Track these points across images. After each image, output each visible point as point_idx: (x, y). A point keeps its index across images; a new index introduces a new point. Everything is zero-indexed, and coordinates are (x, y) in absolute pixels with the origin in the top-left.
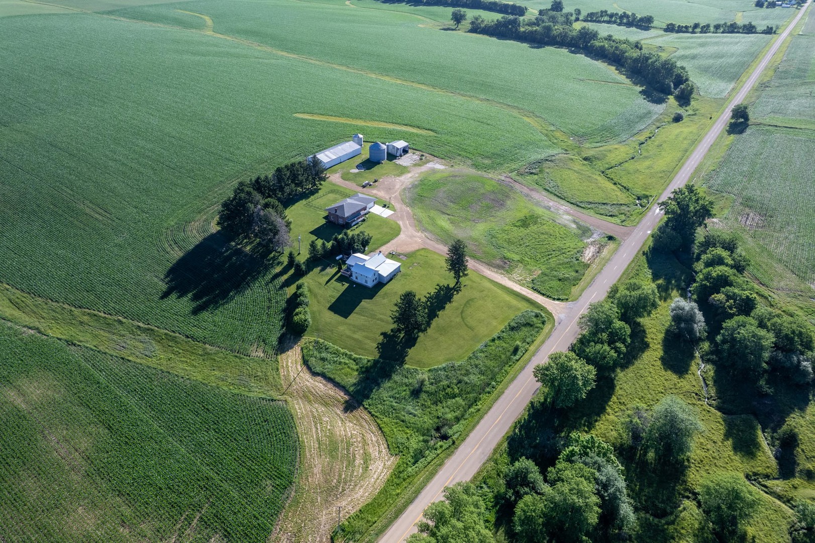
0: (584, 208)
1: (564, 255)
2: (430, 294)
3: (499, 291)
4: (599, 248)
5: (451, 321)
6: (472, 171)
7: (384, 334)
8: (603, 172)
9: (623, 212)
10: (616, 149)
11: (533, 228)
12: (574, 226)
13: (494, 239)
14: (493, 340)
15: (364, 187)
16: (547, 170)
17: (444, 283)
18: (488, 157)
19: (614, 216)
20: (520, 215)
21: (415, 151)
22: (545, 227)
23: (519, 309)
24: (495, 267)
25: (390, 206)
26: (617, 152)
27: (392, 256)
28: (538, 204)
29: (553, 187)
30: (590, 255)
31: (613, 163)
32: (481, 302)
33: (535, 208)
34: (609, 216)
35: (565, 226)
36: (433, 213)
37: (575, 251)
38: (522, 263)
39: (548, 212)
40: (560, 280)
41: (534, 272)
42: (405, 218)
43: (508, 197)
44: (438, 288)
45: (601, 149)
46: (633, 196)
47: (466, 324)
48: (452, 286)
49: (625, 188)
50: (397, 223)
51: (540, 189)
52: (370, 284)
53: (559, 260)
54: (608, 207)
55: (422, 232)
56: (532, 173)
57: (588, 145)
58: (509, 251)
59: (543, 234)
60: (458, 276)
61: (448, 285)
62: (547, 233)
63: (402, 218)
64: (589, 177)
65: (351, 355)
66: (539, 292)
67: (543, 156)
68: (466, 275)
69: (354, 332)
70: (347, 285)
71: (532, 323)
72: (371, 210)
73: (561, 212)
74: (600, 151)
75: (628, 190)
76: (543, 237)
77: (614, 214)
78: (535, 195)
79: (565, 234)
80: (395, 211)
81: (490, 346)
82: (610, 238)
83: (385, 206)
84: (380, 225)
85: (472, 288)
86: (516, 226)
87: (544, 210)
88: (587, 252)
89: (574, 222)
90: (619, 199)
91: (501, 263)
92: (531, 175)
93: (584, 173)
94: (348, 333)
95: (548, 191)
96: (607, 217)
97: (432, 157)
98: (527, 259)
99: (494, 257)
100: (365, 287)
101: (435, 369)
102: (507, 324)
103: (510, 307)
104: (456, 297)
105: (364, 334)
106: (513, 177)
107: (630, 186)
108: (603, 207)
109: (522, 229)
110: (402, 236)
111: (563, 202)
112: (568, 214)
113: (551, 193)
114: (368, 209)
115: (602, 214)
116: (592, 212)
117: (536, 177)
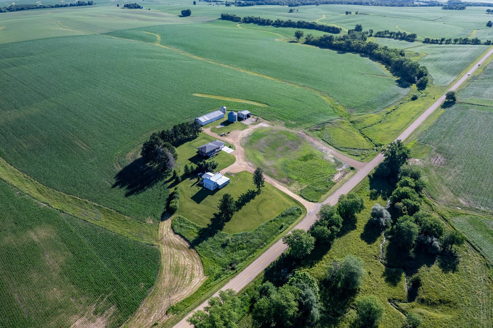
0: (342, 151)
1: (323, 177)
2: (243, 194)
3: (281, 195)
4: (344, 174)
5: (251, 210)
6: (284, 128)
7: (215, 214)
8: (360, 130)
9: (364, 153)
10: (371, 116)
11: (310, 161)
12: (333, 161)
13: (286, 167)
14: (271, 221)
15: (221, 136)
16: (327, 129)
17: (252, 189)
18: (295, 120)
19: (358, 156)
20: (304, 154)
21: (254, 116)
22: (316, 161)
23: (289, 206)
24: (282, 183)
25: (233, 147)
26: (371, 118)
27: (227, 175)
28: (316, 148)
29: (327, 138)
30: (338, 177)
31: (368, 124)
32: (269, 201)
33: (314, 150)
34: (355, 156)
35: (328, 161)
36: (255, 152)
37: (330, 175)
38: (298, 181)
39: (321, 153)
40: (316, 191)
41: (303, 186)
42: (240, 154)
43: (300, 143)
44: (248, 191)
45: (363, 116)
46: (373, 144)
47: (259, 213)
48: (256, 191)
49: (370, 140)
50: (234, 157)
51: (320, 139)
52: (212, 189)
53: (319, 180)
54: (356, 151)
55: (247, 162)
56: (317, 130)
57: (355, 114)
58: (292, 174)
59: (314, 165)
60: (258, 186)
61: (254, 190)
62: (316, 165)
63: (238, 154)
64: (351, 133)
65: (196, 225)
66: (303, 197)
67: (326, 120)
68: (263, 186)
69: (200, 214)
70: (201, 188)
71: (294, 214)
72: (223, 149)
73: (328, 153)
74: (361, 118)
75: (371, 141)
76: (313, 167)
77: (358, 155)
78: (316, 143)
79: (327, 165)
80: (235, 150)
81: (268, 224)
82: (352, 168)
83: (230, 147)
84: (225, 157)
85: (266, 193)
86: (300, 160)
87: (318, 151)
88: (336, 176)
89: (334, 159)
90: (364, 146)
91: (286, 181)
92: (316, 131)
93: (348, 130)
94: (196, 214)
95: (324, 140)
96: (354, 157)
97: (263, 120)
98: (301, 179)
99: (283, 177)
100: (210, 190)
101: (236, 234)
102: (280, 213)
103: (284, 204)
104: (257, 197)
105: (205, 214)
106: (306, 132)
107: (373, 138)
108: (354, 150)
109: (303, 162)
110: (235, 164)
111: (331, 147)
112: (332, 154)
113: (326, 142)
114: (220, 149)
115: (352, 155)
116: (346, 154)
117: (319, 132)
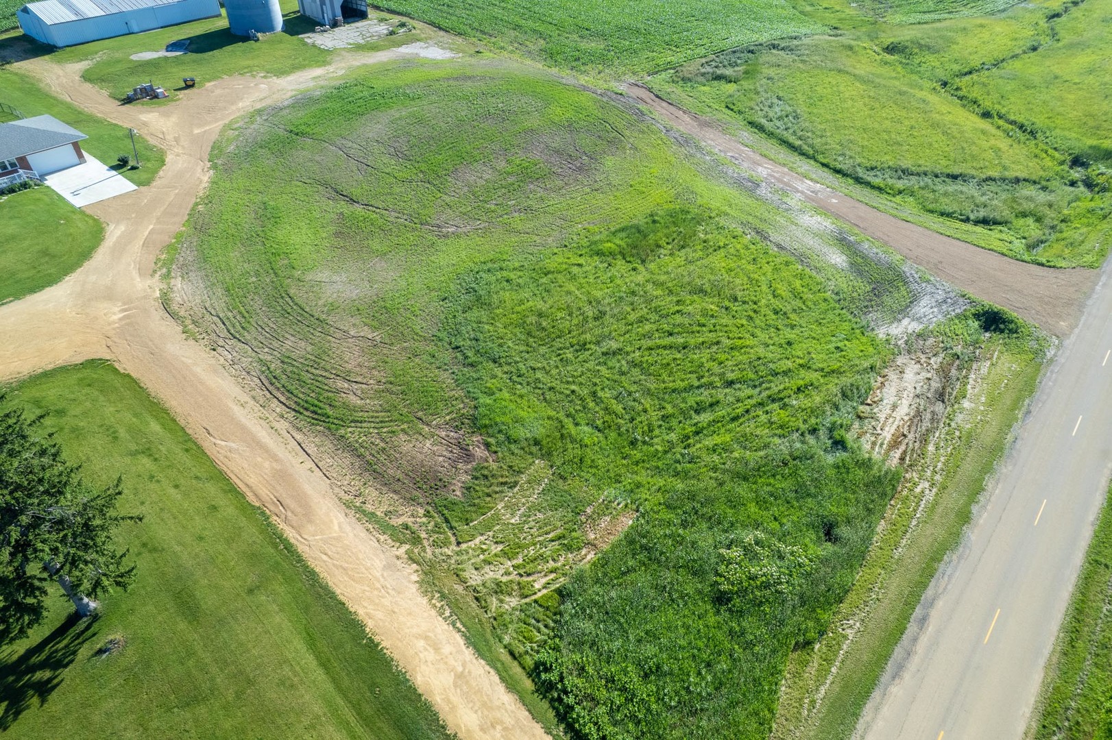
0: (880, 189)
1: (778, 414)
4: (944, 372)
6: (535, 67)
8: (945, 84)
9: (1027, 206)
10: (982, 26)
11: (670, 264)
12: (838, 259)
15: (128, 100)
16: (772, 72)
18: (603, 36)
19: (996, 223)
20: (634, 210)
21: (388, 16)
22: (718, 261)
24: (392, 485)
25: (147, 164)
26: (986, 35)
28: (715, 170)
29: (779, 118)
30: (904, 410)
31: (975, 62)
33: (700, 185)
34: (977, 222)
35: (802, 258)
36: (290, 199)
37: (833, 387)
38: (549, 455)
39: (744, 200)
40: (721, 599)
41: (591, 521)
42: (158, 212)
43: (615, 144)
45: (938, 25)
46: (1057, 155)
49: (1021, 127)
51: (739, 121)
53: (744, 441)
54: (970, 189)
56: (718, 78)
57: (898, 18)
58: (515, 377)
59: (701, 291)
62: (717, 290)
64: (901, 93)
67: (764, 38)
72: (52, 181)
73: (794, 201)
74: (937, 30)
75: (1033, 133)
76: (696, 306)
77: (997, 215)
78: (714, 142)
79: (797, 295)
80: (145, 181)
82: (993, 321)
83: (123, 163)
86: (599, 253)
87: (732, 193)
88: (889, 395)
89: (842, 242)
90: (1007, 163)
91: (441, 457)
92: (716, 83)
93: (883, 82)
95: (761, 128)
96: (964, 226)
97: (430, 30)
99: (420, 414)
106: (656, 87)
107: (1040, 121)
108: (952, 187)
109: (620, 265)
111: (805, 166)
112: (821, 208)
113: (771, 135)
115: (949, 215)
116: (909, 206)
117: (731, 88)
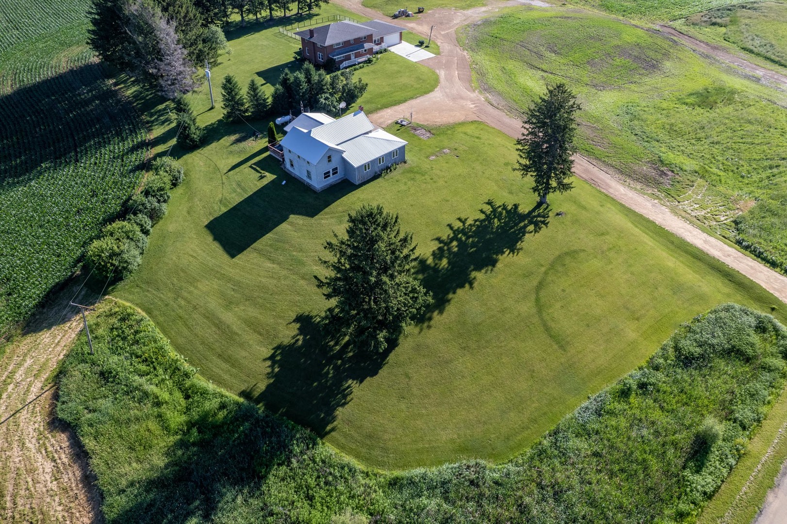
2: (463, 222)
3: (648, 241)
5: (503, 311)
6: (601, 13)
7: (304, 321)
13: (636, 122)
14: (624, 394)
15: (395, 17)
16: (746, 21)
17: (505, 199)
20: (699, 85)
22: (752, 109)
23: (702, 298)
24: (637, 180)
25: (432, 45)
27: (398, 127)
28: (730, 71)
29: (761, 46)
32: (596, 264)
33: (725, 78)
36: (511, 65)
39: (754, 86)
41: (735, 202)
42: (455, 66)
43: (666, 55)
44: (488, 209)
47: (547, 329)
48: (524, 209)
50: (434, 73)
51: (735, 47)
52: (318, 183)
55: (480, 92)
56: (714, 24)
58: (671, 148)
59: (750, 122)
60: (543, 187)
61: (516, 206)
62: (760, 123)
63: (447, 66)
66: (759, 255)
67: (734, 2)
68: (565, 187)
69: (229, 304)
70: (270, 177)
71: (750, 351)
72: (392, 48)
76: (750, 128)
78: (724, 58)
80: (438, 53)
81: (611, 413)
83: (421, 44)
84: (399, 72)
85: (576, 221)
86: (687, 104)
91: (653, 173)
92: (712, 27)
94: (213, 304)
95: (751, 52)
98: (714, 170)
99: (637, 158)
100: (307, 189)
102: (667, 341)
103: (677, 288)
104: (531, 240)
105: (253, 312)
106: (678, 28)
109: (699, 110)
110: (437, 95)
113: (758, 55)
114: (384, 45)
117: (723, 30)
